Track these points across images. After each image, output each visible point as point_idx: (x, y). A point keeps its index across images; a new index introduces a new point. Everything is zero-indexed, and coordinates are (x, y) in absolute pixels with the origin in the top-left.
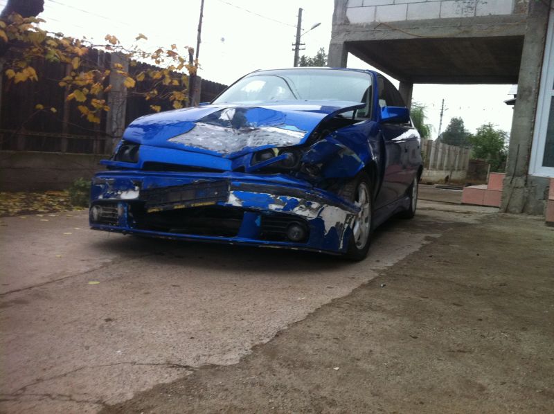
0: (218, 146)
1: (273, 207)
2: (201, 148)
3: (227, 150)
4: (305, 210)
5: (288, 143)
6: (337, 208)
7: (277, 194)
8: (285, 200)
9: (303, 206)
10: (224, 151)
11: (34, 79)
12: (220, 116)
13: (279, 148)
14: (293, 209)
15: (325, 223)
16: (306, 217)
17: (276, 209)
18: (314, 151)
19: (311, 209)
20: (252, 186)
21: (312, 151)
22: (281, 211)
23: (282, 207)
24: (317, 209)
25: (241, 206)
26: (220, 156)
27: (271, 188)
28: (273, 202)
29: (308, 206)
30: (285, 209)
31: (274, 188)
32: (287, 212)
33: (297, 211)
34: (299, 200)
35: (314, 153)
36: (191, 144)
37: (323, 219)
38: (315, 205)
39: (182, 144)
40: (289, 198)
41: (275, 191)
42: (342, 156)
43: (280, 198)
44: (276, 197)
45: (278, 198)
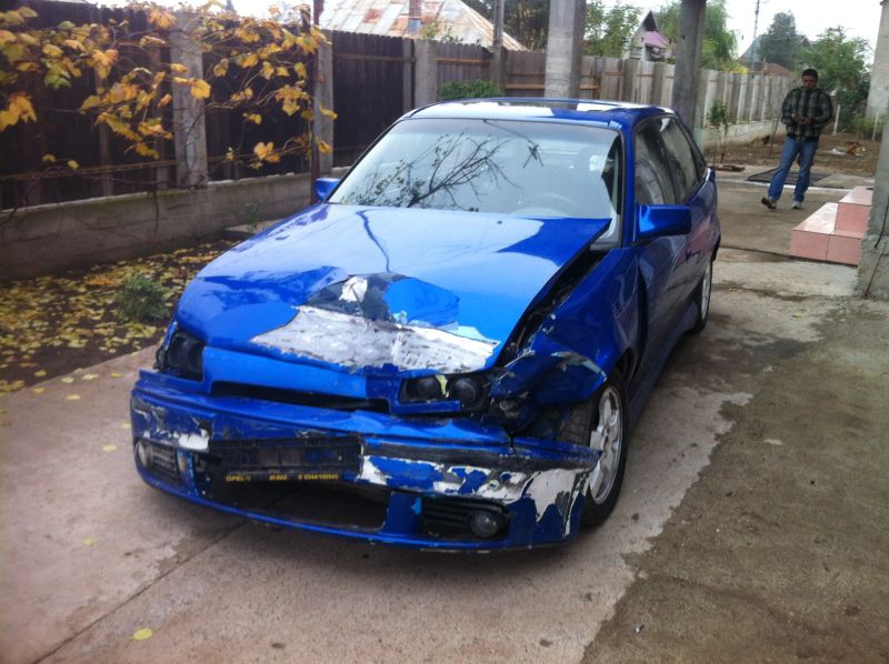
0: (341, 352)
1: (441, 487)
2: (310, 357)
3: (356, 359)
4: (500, 488)
5: (462, 366)
6: (557, 471)
7: (448, 463)
8: (461, 473)
9: (495, 482)
10: (352, 360)
11: (29, 118)
12: (341, 293)
13: (446, 376)
14: (476, 490)
15: (537, 503)
16: (501, 500)
17: (447, 491)
18: (512, 375)
19: (509, 485)
20: (403, 448)
21: (507, 377)
22: (456, 494)
23: (456, 487)
24: (521, 483)
25: (384, 483)
26: (345, 371)
27: (436, 452)
28: (440, 477)
29: (505, 481)
30: (464, 489)
31: (443, 452)
32: (466, 496)
33: (485, 492)
34: (487, 472)
35: (512, 379)
36: (292, 349)
37: (532, 497)
38: (516, 478)
39: (277, 350)
40: (469, 469)
41: (445, 456)
42: (564, 369)
43: (453, 470)
44: (447, 467)
45: (450, 471)
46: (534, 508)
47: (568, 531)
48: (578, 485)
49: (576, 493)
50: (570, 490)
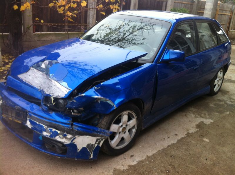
1: (45, 134)
2: (29, 84)
4: (63, 138)
5: (58, 95)
6: (88, 136)
7: (48, 126)
8: (51, 130)
9: (61, 136)
10: (40, 87)
13: (54, 98)
14: (55, 137)
15: (77, 146)
16: (63, 142)
18: (75, 101)
19: (66, 138)
20: (37, 118)
21: (73, 101)
22: (49, 137)
23: (49, 135)
24: (70, 138)
25: (31, 128)
26: (37, 90)
27: (45, 122)
28: (45, 131)
29: (65, 136)
30: (51, 136)
31: (47, 122)
32: (51, 138)
33: (58, 138)
34: (59, 132)
35: (75, 103)
36: (26, 80)
37: (75, 144)
38: (69, 136)
39: (22, 80)
40: (54, 130)
41: (48, 124)
42: (99, 102)
43: (49, 129)
44: (48, 128)
45: (48, 129)
46: (76, 147)
47: (92, 157)
48: (97, 142)
49: (96, 145)
50: (94, 143)
